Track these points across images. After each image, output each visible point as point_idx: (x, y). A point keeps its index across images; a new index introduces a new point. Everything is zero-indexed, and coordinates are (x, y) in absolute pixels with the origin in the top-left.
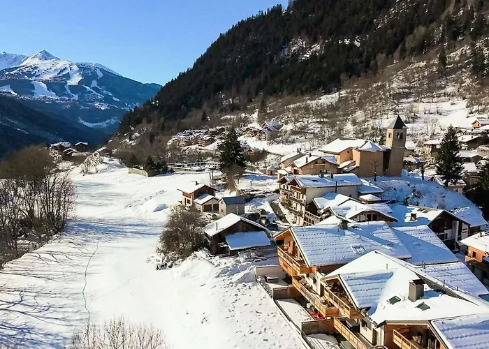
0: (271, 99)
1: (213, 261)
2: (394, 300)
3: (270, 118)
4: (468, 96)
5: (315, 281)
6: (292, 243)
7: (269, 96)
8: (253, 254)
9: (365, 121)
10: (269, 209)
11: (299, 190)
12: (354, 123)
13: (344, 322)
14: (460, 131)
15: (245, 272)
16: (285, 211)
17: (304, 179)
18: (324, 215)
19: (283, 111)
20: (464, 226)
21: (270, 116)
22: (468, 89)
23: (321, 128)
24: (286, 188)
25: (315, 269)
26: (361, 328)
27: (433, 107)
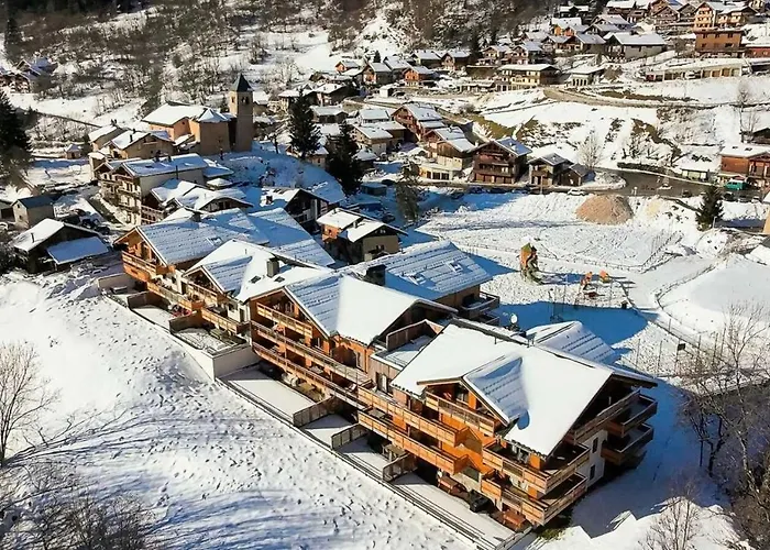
0: (25, 16)
1: (37, 281)
2: (255, 280)
3: (31, 53)
4: (329, 25)
5: (174, 281)
6: (139, 245)
7: (20, 11)
8: (90, 265)
9: (194, 60)
10: (88, 208)
11: (130, 180)
12: (177, 63)
13: (211, 310)
14: (322, 78)
15: (85, 287)
16: (112, 209)
17: (134, 165)
18: (168, 209)
19: (53, 40)
20: (323, 204)
21: (30, 48)
22: (328, 14)
23: (125, 70)
24: (108, 178)
25: (172, 268)
26: (229, 312)
27: (286, 39)
